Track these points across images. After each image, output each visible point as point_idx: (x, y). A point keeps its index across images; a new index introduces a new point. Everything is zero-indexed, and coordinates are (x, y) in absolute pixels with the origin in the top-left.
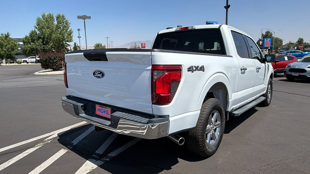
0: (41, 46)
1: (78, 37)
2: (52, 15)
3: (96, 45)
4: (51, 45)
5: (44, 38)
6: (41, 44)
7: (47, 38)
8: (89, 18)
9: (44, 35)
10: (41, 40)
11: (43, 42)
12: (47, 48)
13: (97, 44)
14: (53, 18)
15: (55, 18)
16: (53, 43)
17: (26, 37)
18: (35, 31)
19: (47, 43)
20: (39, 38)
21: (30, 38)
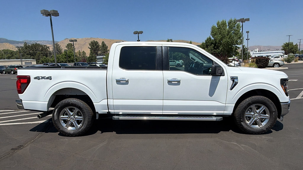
0: (212, 51)
1: (247, 39)
2: (225, 21)
3: (286, 45)
4: (220, 49)
5: (216, 43)
6: (213, 48)
7: (219, 43)
8: (248, 20)
9: (216, 41)
10: (213, 45)
11: (214, 47)
12: (217, 52)
13: (287, 43)
14: (226, 24)
15: (227, 24)
16: (223, 47)
17: (203, 44)
18: (210, 38)
19: (218, 48)
20: (212, 43)
21: (205, 45)
